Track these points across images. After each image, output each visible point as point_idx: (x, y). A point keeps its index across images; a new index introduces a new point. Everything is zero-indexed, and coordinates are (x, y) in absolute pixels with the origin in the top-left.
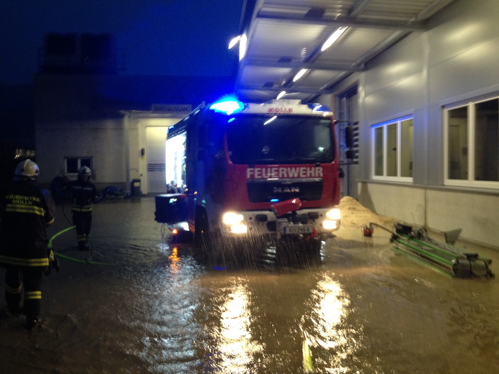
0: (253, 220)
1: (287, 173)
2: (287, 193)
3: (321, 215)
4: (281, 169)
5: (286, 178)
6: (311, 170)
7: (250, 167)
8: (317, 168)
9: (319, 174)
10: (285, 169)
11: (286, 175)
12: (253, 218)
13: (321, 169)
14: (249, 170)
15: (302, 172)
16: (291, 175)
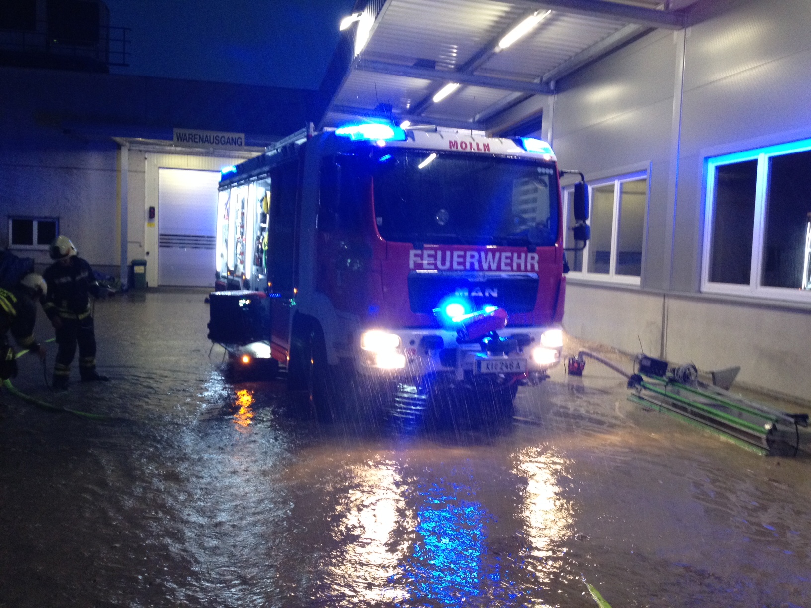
0: (416, 346)
1: (480, 261)
2: (478, 297)
3: (533, 340)
4: (468, 254)
5: (477, 271)
6: (519, 257)
7: (415, 248)
8: (529, 255)
9: (532, 266)
10: (476, 254)
11: (476, 266)
12: (418, 342)
13: (536, 256)
14: (413, 253)
15: (504, 260)
16: (485, 266)
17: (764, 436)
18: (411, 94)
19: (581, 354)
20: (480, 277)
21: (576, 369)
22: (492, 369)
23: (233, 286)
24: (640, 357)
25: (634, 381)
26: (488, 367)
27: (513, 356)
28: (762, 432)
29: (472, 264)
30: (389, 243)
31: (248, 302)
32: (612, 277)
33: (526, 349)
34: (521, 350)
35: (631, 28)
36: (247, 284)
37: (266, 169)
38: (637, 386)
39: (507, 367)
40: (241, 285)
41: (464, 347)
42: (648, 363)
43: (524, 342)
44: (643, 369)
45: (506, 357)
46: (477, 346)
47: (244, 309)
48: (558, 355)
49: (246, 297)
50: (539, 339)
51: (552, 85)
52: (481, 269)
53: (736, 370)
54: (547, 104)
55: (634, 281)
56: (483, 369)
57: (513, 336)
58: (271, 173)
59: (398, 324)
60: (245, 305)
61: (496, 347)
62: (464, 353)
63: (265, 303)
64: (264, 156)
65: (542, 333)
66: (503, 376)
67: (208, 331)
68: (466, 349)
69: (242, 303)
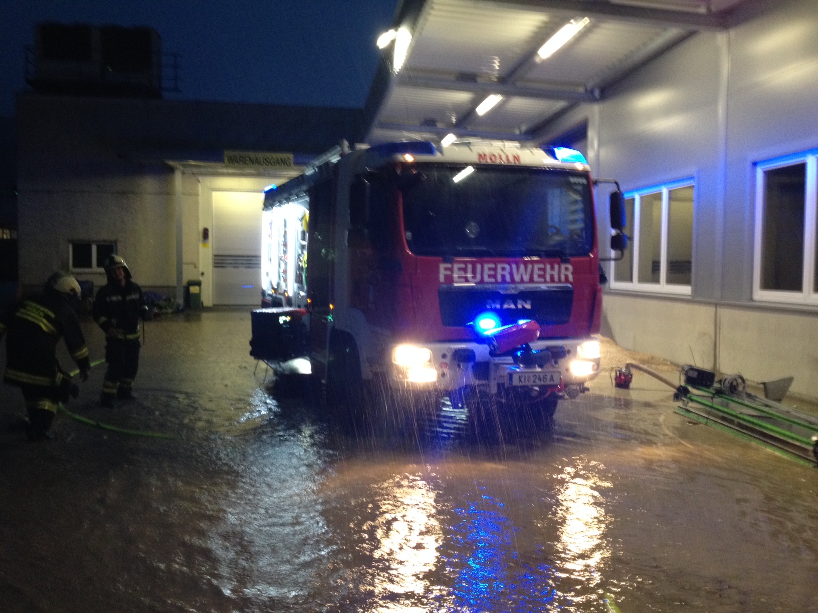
0: (447, 360)
1: (511, 274)
2: (509, 310)
3: (569, 352)
4: (500, 266)
5: (509, 283)
6: (552, 268)
7: (445, 261)
8: (563, 266)
9: (566, 277)
10: (507, 267)
11: (508, 279)
12: (449, 356)
13: (570, 267)
14: (442, 266)
15: (536, 272)
16: (517, 278)
17: (811, 448)
18: (456, 108)
19: (628, 366)
20: (512, 290)
21: (623, 381)
22: (525, 382)
23: (277, 303)
24: (686, 368)
25: (681, 393)
26: (520, 380)
27: (548, 368)
28: (808, 444)
29: (503, 277)
30: (419, 257)
31: (288, 319)
32: (663, 287)
33: (562, 362)
34: (556, 362)
35: (672, 32)
36: (289, 302)
37: (305, 188)
38: (684, 398)
39: (540, 379)
40: (284, 302)
41: (497, 360)
42: (695, 375)
43: (559, 354)
44: (689, 380)
45: (539, 370)
46: (510, 359)
47: (284, 326)
48: (596, 367)
49: (286, 314)
50: (576, 351)
51: (597, 93)
52: (513, 281)
53: (790, 380)
54: (593, 112)
55: (685, 290)
56: (516, 382)
57: (548, 348)
58: (309, 192)
59: (429, 339)
60: (285, 322)
61: (529, 360)
62: (497, 365)
63: (306, 319)
64: (302, 176)
65: (578, 344)
66: (537, 388)
67: (250, 348)
68: (500, 362)
69: (282, 319)
